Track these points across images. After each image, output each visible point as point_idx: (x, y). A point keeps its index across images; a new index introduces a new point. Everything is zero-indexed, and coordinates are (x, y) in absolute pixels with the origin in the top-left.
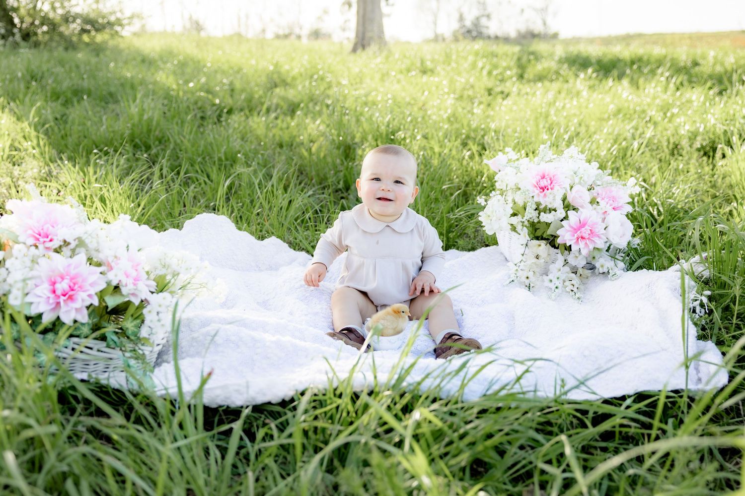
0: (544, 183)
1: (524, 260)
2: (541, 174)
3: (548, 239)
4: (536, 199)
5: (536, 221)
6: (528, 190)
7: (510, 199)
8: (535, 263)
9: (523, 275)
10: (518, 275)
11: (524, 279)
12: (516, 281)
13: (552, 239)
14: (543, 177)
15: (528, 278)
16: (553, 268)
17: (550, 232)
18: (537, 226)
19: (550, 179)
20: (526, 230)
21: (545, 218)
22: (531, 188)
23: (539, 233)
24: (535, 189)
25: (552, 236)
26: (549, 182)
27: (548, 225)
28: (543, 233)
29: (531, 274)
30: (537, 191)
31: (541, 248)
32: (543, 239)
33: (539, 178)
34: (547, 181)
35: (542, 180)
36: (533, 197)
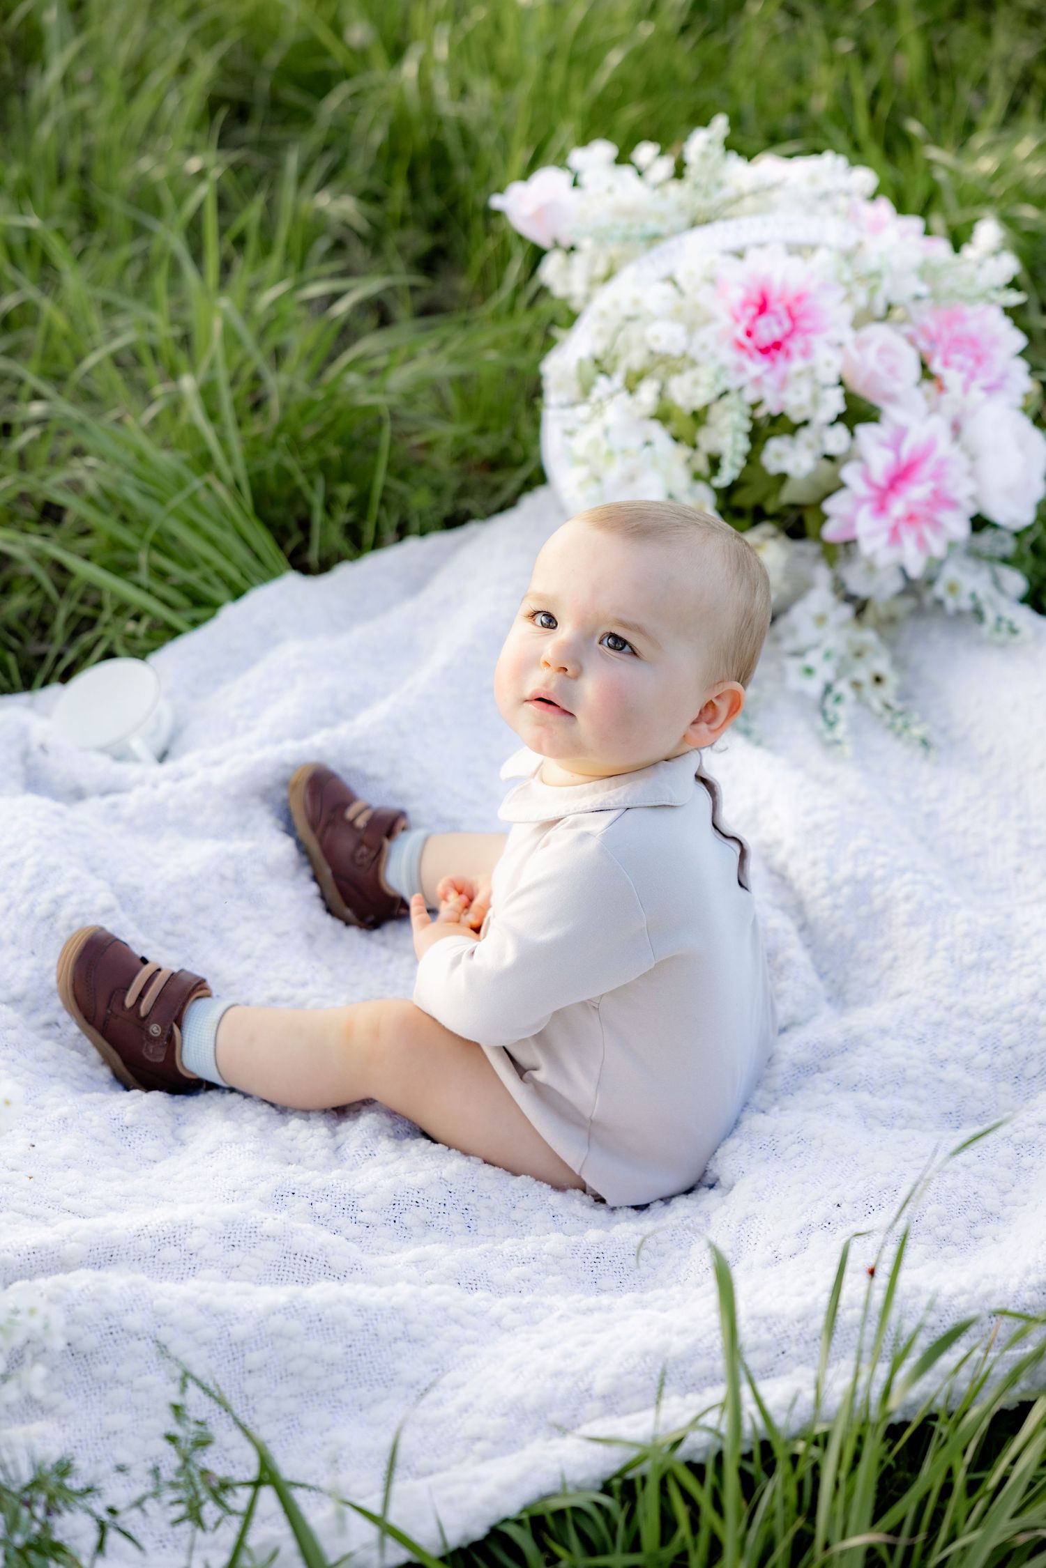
0: (769, 330)
2: (756, 298)
3: (773, 517)
4: (750, 395)
6: (723, 368)
13: (794, 516)
14: (763, 308)
16: (802, 614)
17: (788, 495)
19: (789, 313)
21: (776, 454)
22: (729, 356)
25: (794, 507)
26: (787, 325)
28: (766, 497)
30: (756, 367)
32: (760, 515)
33: (752, 311)
34: (780, 323)
35: (762, 321)
36: (740, 390)
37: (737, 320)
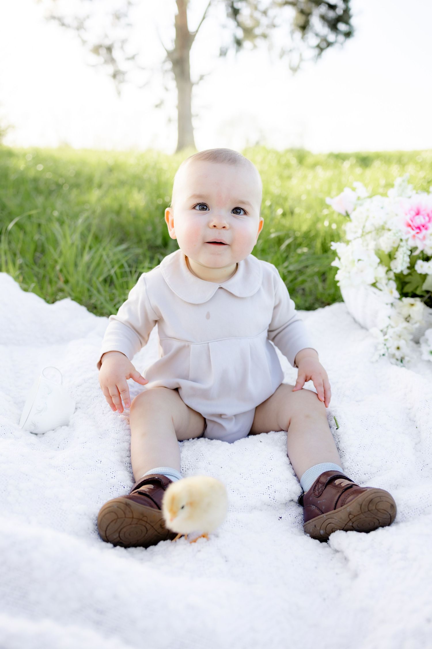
0: (420, 220)
1: (393, 324)
2: (415, 209)
3: (421, 296)
4: (412, 243)
5: (406, 272)
6: (400, 231)
7: (372, 245)
8: (405, 328)
9: (393, 344)
10: (388, 345)
11: (393, 350)
12: (387, 355)
13: (427, 296)
14: (418, 214)
15: (398, 348)
17: (426, 286)
18: (407, 279)
19: (428, 215)
20: (393, 285)
21: (422, 267)
22: (404, 228)
23: (408, 289)
24: (409, 229)
25: (428, 292)
26: (427, 219)
27: (424, 277)
28: (417, 287)
29: (402, 343)
30: (413, 233)
31: (415, 308)
32: (414, 296)
33: (413, 213)
34: (424, 218)
35: (417, 217)
36: (407, 240)
37: (406, 214)
